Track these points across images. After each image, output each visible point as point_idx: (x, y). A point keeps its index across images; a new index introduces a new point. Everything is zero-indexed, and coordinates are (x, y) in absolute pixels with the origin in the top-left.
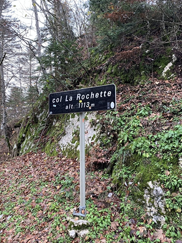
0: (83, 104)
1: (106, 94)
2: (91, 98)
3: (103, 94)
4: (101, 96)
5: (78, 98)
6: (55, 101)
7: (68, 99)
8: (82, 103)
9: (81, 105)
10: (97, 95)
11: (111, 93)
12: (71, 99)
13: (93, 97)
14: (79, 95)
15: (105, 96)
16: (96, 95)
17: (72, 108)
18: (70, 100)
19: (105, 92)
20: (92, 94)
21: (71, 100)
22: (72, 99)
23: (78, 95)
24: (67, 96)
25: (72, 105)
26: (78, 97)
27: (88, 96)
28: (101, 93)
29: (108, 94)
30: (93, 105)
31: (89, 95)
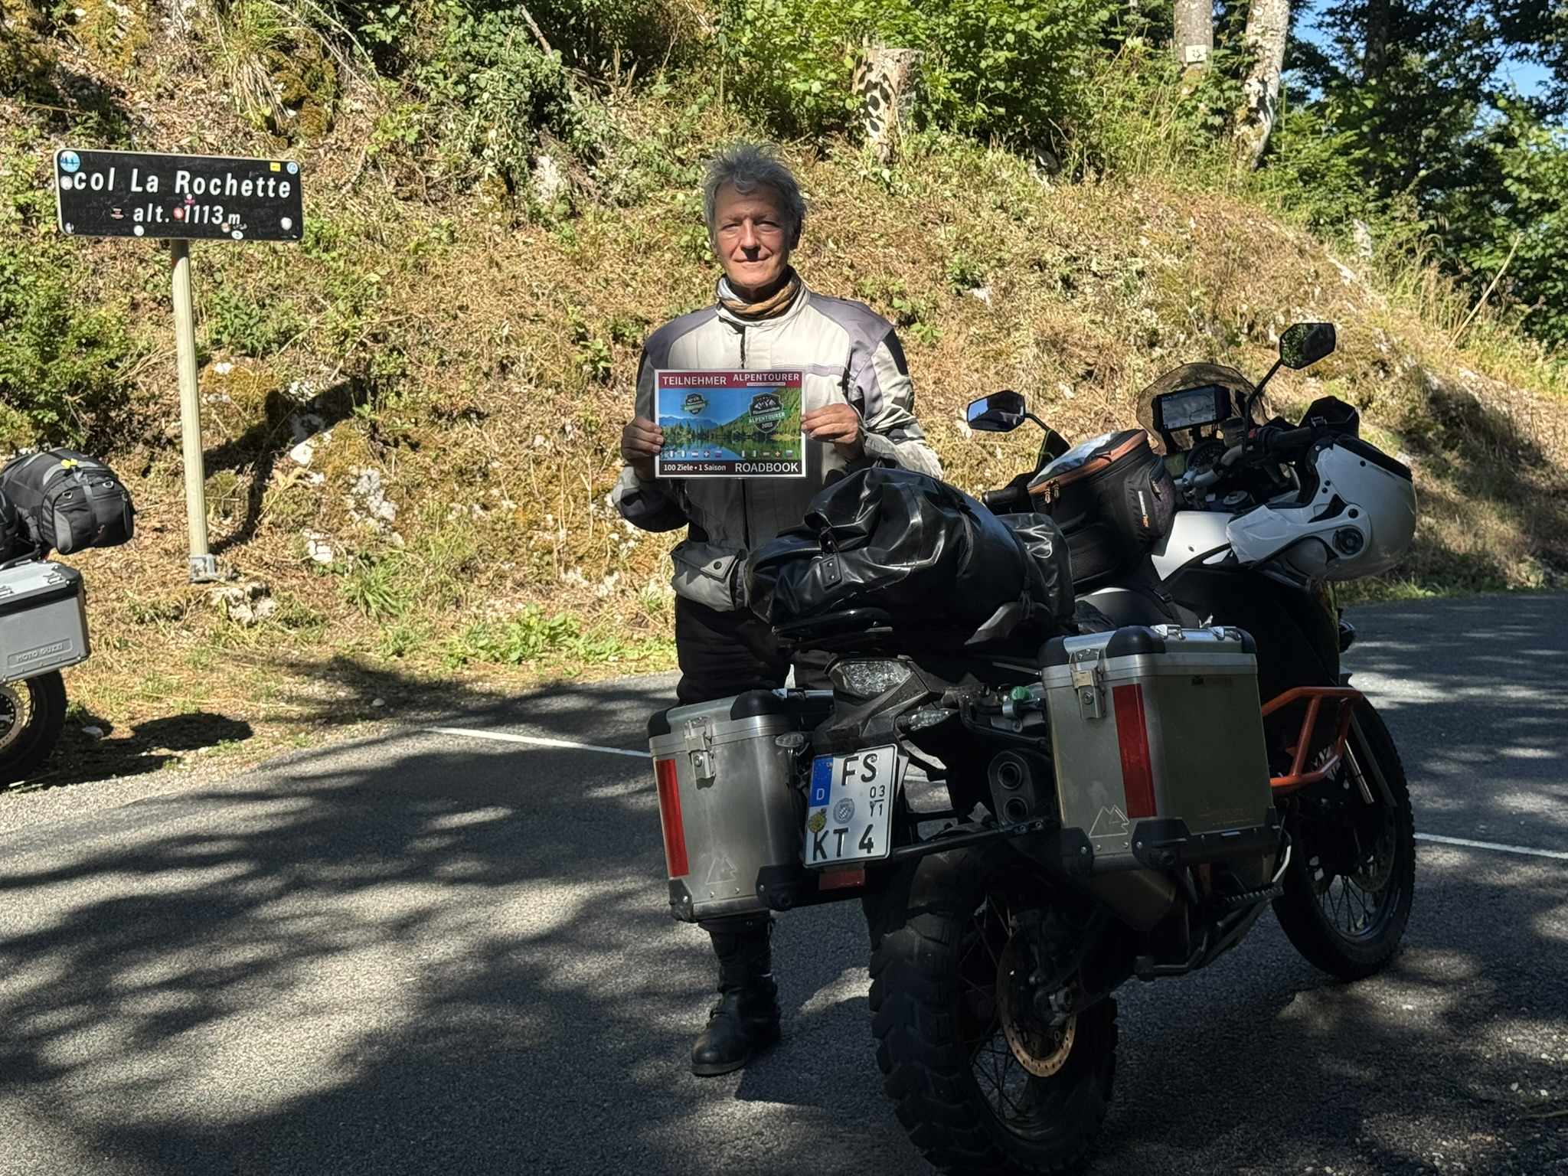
0: (202, 213)
1: (276, 189)
2: (227, 193)
3: (265, 188)
4: (260, 194)
5: (182, 187)
6: (88, 181)
7: (142, 182)
8: (197, 208)
9: (192, 212)
10: (247, 188)
11: (288, 188)
12: (153, 184)
13: (234, 193)
14: (183, 177)
15: (271, 194)
16: (244, 187)
17: (159, 220)
18: (149, 189)
19: (272, 183)
20: (230, 181)
21: (155, 189)
22: (156, 183)
23: (180, 173)
24: (135, 172)
25: (159, 210)
26: (179, 182)
27: (216, 186)
28: (260, 182)
29: (281, 189)
30: (234, 218)
31: (219, 183)
